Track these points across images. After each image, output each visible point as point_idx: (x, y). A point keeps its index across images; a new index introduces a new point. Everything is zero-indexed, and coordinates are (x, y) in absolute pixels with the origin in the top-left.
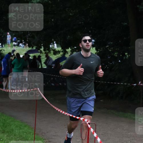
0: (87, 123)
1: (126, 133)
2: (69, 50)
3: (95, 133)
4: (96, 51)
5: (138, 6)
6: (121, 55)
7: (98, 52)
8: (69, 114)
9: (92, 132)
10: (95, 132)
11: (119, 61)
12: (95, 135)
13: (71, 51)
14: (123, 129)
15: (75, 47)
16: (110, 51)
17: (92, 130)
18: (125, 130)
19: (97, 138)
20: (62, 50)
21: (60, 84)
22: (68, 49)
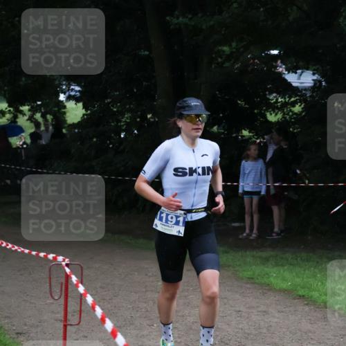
0: (64, 263)
1: (152, 282)
2: (25, 108)
3: (80, 285)
4: (84, 111)
5: (168, 18)
6: (138, 120)
7: (89, 112)
8: (23, 249)
9: (75, 282)
10: (82, 283)
11: (136, 132)
12: (81, 289)
13: (29, 110)
14: (146, 275)
15: (39, 103)
16: (115, 110)
17: (74, 279)
18: (150, 276)
19: (86, 296)
20: (9, 109)
21: (8, 182)
22: (24, 105)
